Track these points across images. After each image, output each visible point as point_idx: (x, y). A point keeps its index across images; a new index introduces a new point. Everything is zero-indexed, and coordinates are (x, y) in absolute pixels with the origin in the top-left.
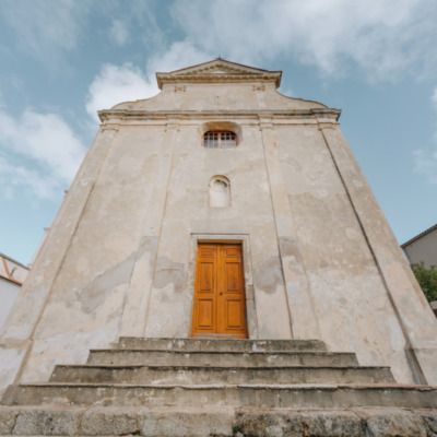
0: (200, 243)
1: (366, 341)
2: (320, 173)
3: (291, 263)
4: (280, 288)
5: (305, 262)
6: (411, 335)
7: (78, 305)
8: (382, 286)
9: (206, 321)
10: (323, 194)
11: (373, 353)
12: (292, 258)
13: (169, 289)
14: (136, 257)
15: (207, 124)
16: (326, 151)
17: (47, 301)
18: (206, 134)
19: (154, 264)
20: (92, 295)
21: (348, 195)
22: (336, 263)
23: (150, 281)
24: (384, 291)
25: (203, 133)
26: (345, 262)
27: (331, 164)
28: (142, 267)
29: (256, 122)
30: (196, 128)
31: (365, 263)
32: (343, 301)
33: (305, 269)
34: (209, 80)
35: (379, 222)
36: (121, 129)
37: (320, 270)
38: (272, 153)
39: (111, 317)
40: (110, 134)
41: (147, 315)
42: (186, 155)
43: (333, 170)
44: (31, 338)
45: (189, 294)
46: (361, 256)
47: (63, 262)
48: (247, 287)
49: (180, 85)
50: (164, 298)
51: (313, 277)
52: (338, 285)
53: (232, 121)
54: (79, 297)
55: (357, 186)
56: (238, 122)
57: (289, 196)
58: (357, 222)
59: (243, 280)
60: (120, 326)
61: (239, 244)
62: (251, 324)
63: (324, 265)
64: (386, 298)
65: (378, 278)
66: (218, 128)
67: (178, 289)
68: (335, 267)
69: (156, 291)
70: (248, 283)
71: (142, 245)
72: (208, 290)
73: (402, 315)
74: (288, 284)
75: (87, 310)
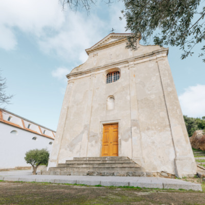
0: (104, 125)
1: (160, 157)
2: (153, 86)
3: (135, 130)
4: (130, 140)
5: (141, 128)
6: (178, 154)
7: (68, 149)
8: (171, 136)
9: (106, 152)
10: (153, 97)
11: (161, 161)
12: (135, 128)
13: (93, 142)
14: (83, 132)
15: (107, 71)
16: (158, 74)
17: (60, 149)
18: (107, 75)
19: (88, 134)
20: (72, 146)
21: (164, 96)
22: (153, 128)
23: (87, 141)
24: (171, 138)
25: (106, 75)
26: (157, 127)
27: (159, 81)
28: (85, 136)
29: (127, 65)
30: (103, 74)
31: (166, 126)
32: (153, 143)
33: (140, 132)
34: (107, 46)
35: (175, 107)
36: (75, 81)
37: (146, 131)
38: (132, 80)
39: (77, 152)
40: (71, 85)
41: (87, 151)
42: (98, 88)
43: (160, 84)
44: (58, 159)
45: (100, 144)
46: (164, 124)
47: (63, 136)
48: (119, 140)
49: (95, 53)
50: (92, 146)
51: (143, 134)
52: (152, 136)
53: (117, 67)
54: (68, 147)
55: (169, 90)
56: (119, 67)
57: (138, 101)
58: (165, 108)
59: (117, 137)
60: (80, 155)
61: (117, 124)
62: (119, 152)
63: (148, 129)
64: (171, 140)
65: (170, 133)
66: (112, 71)
67: (96, 142)
68: (153, 129)
69: (89, 144)
70: (119, 138)
71: (84, 128)
72: (107, 142)
73: (175, 147)
74: (133, 138)
75: (71, 151)
